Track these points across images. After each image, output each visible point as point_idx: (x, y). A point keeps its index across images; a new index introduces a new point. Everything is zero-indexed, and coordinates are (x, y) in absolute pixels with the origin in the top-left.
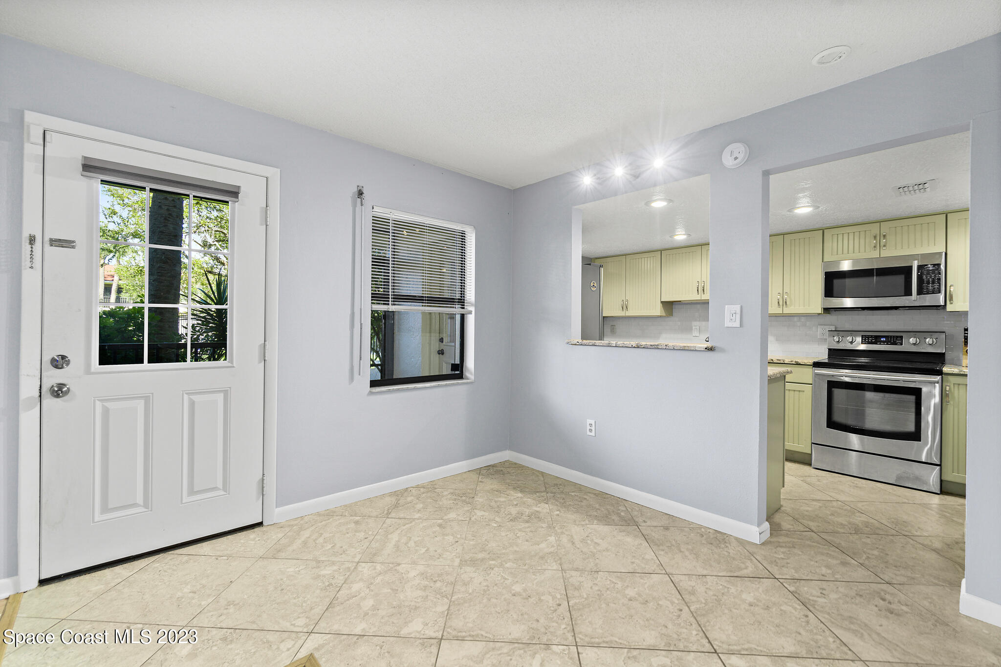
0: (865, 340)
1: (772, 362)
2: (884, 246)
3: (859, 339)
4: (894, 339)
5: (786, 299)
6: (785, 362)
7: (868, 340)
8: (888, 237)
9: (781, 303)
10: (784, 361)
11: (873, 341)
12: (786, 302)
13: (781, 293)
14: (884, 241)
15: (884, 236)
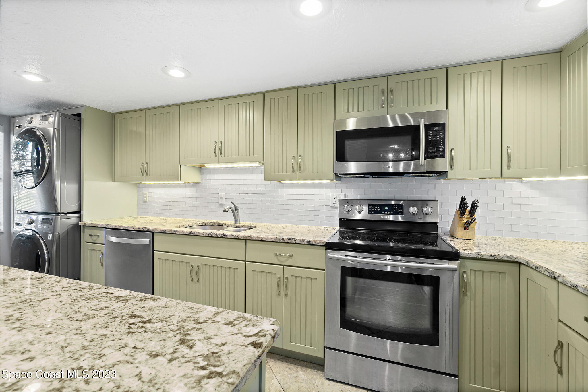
0: (371, 209)
1: (283, 241)
2: (392, 103)
3: (365, 209)
4: (396, 209)
5: (300, 164)
6: (297, 242)
7: (374, 209)
8: (394, 92)
9: (295, 168)
10: (295, 240)
11: (378, 210)
12: (300, 167)
13: (296, 156)
14: (392, 97)
15: (392, 91)
